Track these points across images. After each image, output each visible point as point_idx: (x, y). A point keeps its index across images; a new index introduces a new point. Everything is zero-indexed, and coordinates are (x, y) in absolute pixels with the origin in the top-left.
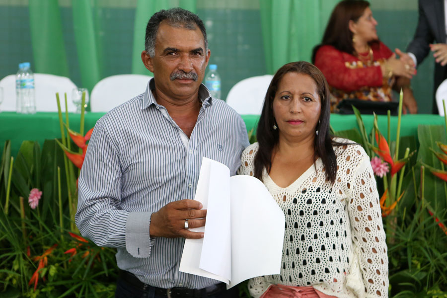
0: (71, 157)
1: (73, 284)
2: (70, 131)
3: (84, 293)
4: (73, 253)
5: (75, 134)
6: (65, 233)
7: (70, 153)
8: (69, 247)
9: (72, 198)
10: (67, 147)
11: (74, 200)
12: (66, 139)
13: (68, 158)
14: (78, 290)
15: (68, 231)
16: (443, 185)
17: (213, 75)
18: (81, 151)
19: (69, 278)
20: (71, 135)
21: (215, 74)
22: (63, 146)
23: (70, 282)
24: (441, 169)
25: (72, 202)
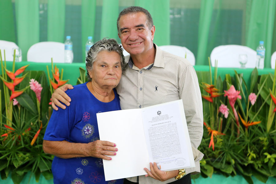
0: (7, 85)
1: (6, 153)
2: (6, 70)
3: (11, 158)
4: (6, 136)
5: (9, 72)
6: (3, 125)
7: (6, 82)
8: (4, 133)
9: (8, 107)
10: (5, 79)
11: (9, 108)
12: (5, 75)
13: (5, 85)
14: (8, 156)
15: (4, 124)
16: (208, 103)
17: (90, 42)
18: (12, 81)
19: (4, 150)
20: (7, 73)
21: (91, 42)
22: (3, 79)
23: (4, 152)
24: (207, 95)
25: (8, 109)
